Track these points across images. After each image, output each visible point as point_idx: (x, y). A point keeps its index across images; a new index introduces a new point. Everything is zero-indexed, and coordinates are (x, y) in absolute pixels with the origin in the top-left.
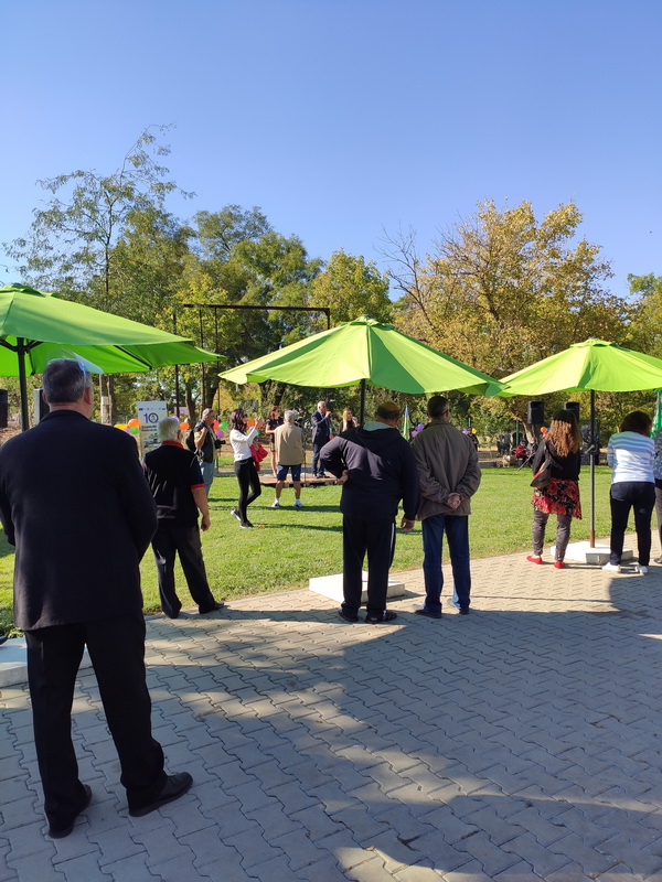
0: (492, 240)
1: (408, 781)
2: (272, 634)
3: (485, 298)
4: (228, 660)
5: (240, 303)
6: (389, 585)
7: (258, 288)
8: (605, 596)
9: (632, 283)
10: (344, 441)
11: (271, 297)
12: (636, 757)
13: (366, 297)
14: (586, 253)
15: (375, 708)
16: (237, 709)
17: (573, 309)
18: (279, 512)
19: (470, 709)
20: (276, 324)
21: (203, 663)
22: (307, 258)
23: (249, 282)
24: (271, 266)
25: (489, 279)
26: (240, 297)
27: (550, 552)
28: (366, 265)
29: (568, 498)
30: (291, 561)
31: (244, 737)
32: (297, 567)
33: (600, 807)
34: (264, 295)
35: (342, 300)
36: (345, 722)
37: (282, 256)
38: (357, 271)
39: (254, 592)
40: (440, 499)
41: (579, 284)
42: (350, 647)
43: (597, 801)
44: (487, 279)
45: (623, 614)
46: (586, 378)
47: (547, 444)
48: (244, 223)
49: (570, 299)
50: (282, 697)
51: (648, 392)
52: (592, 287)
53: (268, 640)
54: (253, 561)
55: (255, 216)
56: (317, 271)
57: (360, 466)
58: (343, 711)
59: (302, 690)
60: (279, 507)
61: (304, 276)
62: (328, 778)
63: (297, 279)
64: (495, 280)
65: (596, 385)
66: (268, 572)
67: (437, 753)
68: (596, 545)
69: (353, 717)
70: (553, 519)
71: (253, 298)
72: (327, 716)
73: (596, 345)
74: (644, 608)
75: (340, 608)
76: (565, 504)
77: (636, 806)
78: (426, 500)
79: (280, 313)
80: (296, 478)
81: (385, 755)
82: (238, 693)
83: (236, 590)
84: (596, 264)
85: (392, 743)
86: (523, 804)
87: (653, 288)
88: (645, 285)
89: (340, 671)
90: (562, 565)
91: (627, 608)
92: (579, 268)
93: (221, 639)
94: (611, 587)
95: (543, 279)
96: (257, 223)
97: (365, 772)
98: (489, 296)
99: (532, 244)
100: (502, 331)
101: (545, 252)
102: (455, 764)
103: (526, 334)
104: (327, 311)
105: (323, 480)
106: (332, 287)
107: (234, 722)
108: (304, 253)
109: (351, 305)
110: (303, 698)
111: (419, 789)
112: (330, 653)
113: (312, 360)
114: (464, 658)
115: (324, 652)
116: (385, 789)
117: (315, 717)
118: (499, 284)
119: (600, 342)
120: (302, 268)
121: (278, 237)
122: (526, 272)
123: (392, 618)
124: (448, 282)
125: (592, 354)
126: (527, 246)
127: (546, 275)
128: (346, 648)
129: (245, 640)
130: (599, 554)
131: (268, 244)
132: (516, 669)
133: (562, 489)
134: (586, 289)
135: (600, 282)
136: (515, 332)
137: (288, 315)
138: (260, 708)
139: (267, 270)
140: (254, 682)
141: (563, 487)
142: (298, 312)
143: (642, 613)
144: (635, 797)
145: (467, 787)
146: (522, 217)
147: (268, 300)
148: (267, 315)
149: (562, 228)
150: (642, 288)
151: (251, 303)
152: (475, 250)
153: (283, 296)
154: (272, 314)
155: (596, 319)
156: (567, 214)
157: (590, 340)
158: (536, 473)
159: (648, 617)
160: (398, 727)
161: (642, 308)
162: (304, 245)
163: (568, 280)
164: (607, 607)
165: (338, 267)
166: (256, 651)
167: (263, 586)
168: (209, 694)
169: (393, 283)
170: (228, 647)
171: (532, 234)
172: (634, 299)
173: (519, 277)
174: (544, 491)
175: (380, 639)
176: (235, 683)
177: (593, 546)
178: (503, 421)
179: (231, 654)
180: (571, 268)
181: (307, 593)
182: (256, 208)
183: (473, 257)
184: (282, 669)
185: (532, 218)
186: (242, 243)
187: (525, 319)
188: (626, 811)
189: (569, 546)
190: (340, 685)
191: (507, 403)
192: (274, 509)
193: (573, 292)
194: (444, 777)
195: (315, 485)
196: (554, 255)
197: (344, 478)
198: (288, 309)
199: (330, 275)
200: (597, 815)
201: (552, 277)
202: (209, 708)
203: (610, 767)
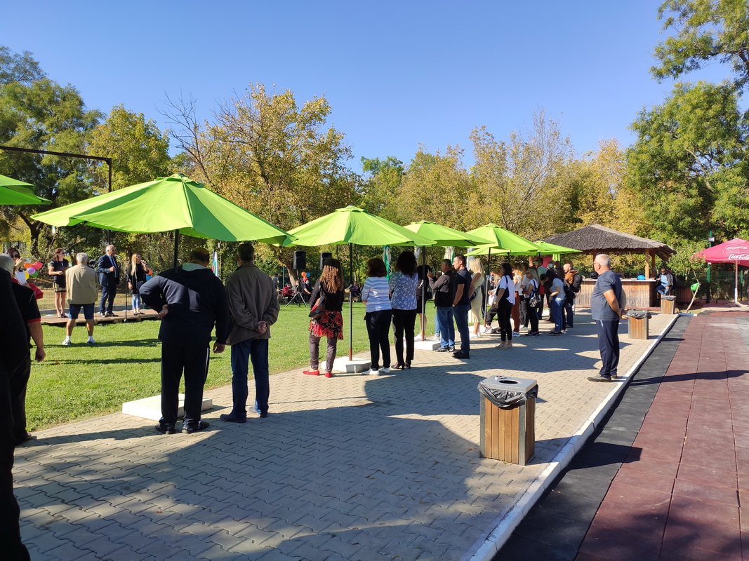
0: (263, 117)
1: (243, 539)
2: (95, 452)
3: (257, 164)
4: (57, 478)
5: (8, 144)
6: (203, 400)
7: (30, 131)
8: (363, 394)
9: (364, 164)
10: (163, 279)
11: (44, 141)
12: (397, 493)
13: (147, 151)
14: (334, 138)
15: (206, 494)
16: (77, 515)
17: (325, 180)
18: (72, 349)
19: (280, 482)
20: (50, 168)
21: (31, 484)
22: (84, 109)
23: (20, 124)
24: (45, 111)
25: (260, 149)
26: (8, 138)
27: (323, 366)
28: (146, 122)
29: (336, 325)
30: (96, 392)
31: (93, 535)
32: (103, 395)
33: (379, 527)
34: (37, 138)
35: (122, 152)
36: (181, 508)
37: (57, 103)
38: (138, 127)
39: (64, 421)
40: (252, 326)
41: (330, 161)
42: (173, 454)
43: (377, 525)
44: (259, 149)
45: (376, 404)
46: (349, 235)
47: (322, 284)
48: (12, 66)
49: (322, 172)
50: (120, 500)
51: (377, 247)
52: (338, 164)
53: (92, 458)
54: (55, 394)
55: (26, 60)
56: (94, 122)
57: (180, 300)
58: (178, 501)
59: (138, 491)
60: (71, 345)
61: (81, 125)
62: (177, 550)
63: (74, 128)
64: (265, 151)
65: (356, 240)
66: (74, 402)
67: (262, 516)
68: (353, 358)
69: (188, 504)
70: (324, 340)
71: (24, 140)
72: (164, 507)
73: (354, 211)
74: (389, 399)
75: (158, 423)
76: (333, 329)
77: (401, 522)
78: (239, 327)
79: (56, 158)
80: (89, 316)
81: (221, 526)
82: (76, 502)
83: (45, 420)
84: (342, 147)
85: (224, 516)
86: (330, 536)
87: (378, 169)
88: (373, 166)
89: (167, 473)
90: (331, 375)
91: (377, 400)
92: (328, 148)
93: (43, 462)
94: (365, 387)
95: (303, 154)
96: (28, 67)
97: (208, 539)
98: (261, 163)
99: (293, 125)
100: (272, 193)
101: (304, 133)
102: (277, 521)
103: (290, 197)
104: (109, 161)
105: (112, 318)
106: (111, 139)
107: (79, 525)
108: (81, 103)
109: (131, 158)
110: (139, 497)
111: (253, 542)
112: (155, 460)
113: (134, 209)
114: (269, 449)
115: (150, 460)
116: (226, 547)
117: (154, 509)
118: (268, 154)
119: (356, 209)
120: (79, 118)
121: (53, 85)
122: (290, 147)
123: (205, 426)
124: (227, 147)
125: (352, 218)
126: (290, 126)
127: (305, 151)
128: (169, 455)
129: (69, 460)
130: (356, 365)
131: (41, 89)
132: (309, 450)
133: (332, 318)
134: (335, 165)
135: (345, 161)
136: (281, 195)
137: (63, 161)
138: (101, 511)
139: (40, 115)
140: (88, 492)
141: (333, 317)
142: (74, 159)
143: (388, 403)
144: (399, 517)
145: (288, 534)
146: (286, 102)
147: (41, 145)
148: (39, 160)
149: (317, 116)
150: (371, 169)
151: (22, 145)
152: (249, 123)
153: (58, 142)
154: (46, 160)
155: (342, 189)
156: (320, 106)
157: (349, 206)
158: (312, 306)
159: (392, 404)
160: (227, 504)
161: (372, 184)
162: (82, 96)
163: (322, 158)
164: (365, 401)
165: (119, 121)
166: (83, 468)
167: (72, 414)
168: (46, 508)
169: (173, 142)
170: (52, 468)
171: (294, 118)
172: (367, 176)
173: (284, 151)
174: (318, 320)
175: (198, 444)
176: (71, 495)
177: (351, 359)
178: (272, 267)
179: (59, 473)
180: (324, 148)
181: (120, 416)
182: (26, 53)
183: (247, 129)
184: (113, 478)
185: (294, 104)
186: (11, 85)
187: (289, 185)
188: (395, 527)
189: (336, 360)
190: (170, 483)
191: (276, 252)
192: (66, 346)
193: (325, 166)
194: (271, 531)
195: (104, 323)
196: (311, 136)
197: (165, 311)
198: (64, 155)
199: (110, 127)
200: (378, 533)
201: (309, 152)
202: (51, 519)
203: (382, 502)
